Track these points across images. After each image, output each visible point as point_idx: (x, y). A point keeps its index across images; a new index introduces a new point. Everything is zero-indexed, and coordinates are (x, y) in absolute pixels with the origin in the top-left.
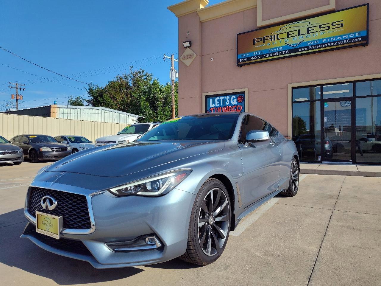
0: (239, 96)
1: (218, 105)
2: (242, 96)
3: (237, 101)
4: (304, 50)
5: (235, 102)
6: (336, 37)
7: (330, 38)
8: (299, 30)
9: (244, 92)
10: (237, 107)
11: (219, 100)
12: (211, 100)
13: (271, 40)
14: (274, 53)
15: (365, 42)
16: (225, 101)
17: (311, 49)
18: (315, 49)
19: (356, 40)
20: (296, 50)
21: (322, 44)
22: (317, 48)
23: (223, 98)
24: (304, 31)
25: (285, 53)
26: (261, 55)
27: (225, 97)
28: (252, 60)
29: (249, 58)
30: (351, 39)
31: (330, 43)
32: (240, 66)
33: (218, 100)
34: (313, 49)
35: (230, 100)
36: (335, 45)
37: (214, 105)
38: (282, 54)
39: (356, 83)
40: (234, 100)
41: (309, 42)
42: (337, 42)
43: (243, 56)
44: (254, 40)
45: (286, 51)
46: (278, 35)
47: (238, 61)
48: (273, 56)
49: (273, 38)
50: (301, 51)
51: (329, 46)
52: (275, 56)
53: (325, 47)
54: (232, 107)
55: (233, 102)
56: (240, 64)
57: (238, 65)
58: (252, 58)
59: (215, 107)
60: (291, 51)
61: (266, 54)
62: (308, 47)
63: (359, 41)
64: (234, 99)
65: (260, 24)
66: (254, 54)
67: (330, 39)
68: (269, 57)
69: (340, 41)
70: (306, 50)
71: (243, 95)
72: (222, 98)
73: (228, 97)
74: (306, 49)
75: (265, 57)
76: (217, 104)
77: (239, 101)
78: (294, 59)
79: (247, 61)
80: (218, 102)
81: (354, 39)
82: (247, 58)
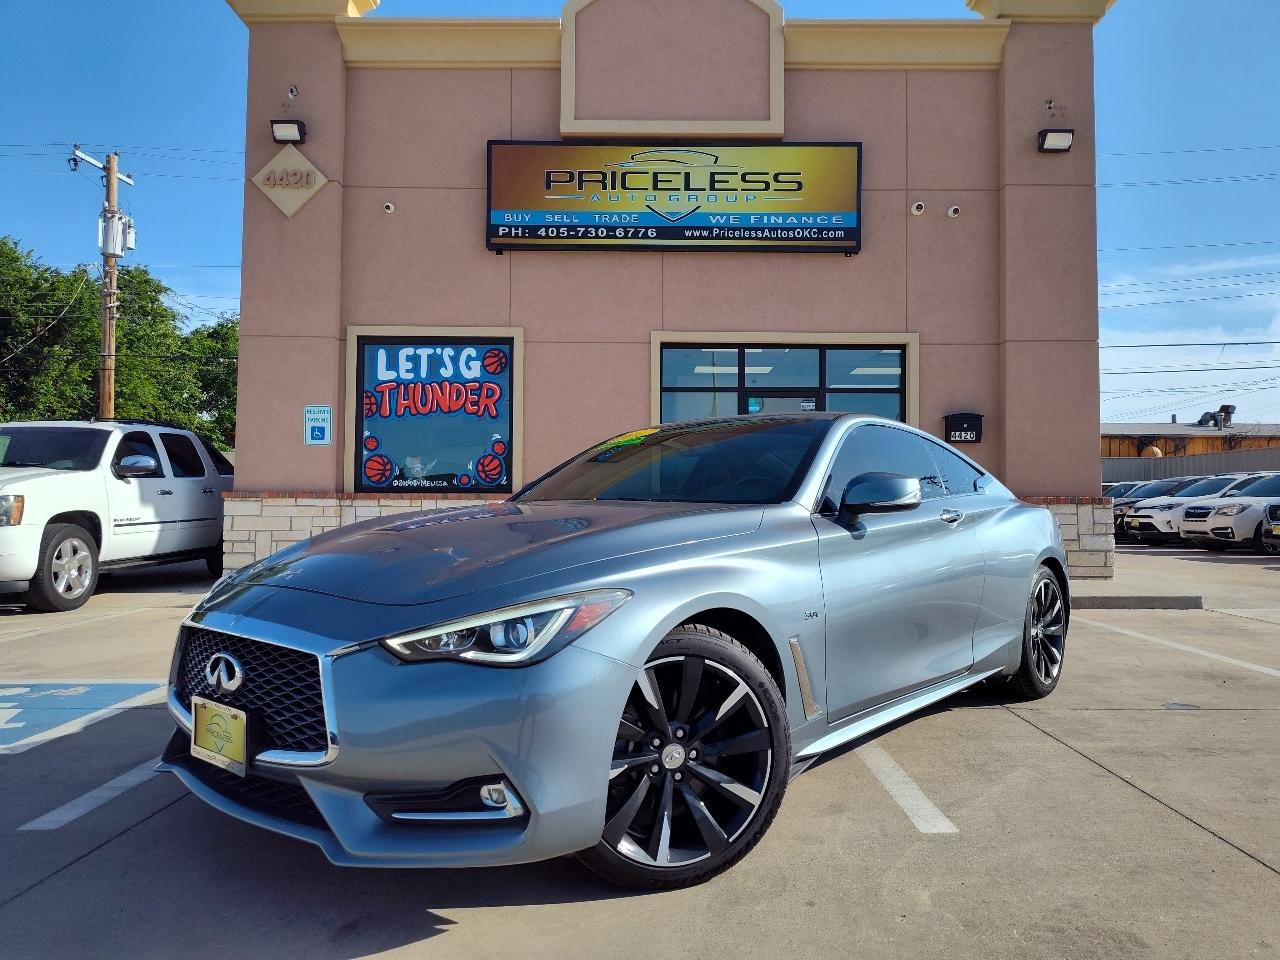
0: (489, 351)
1: (411, 376)
2: (500, 351)
3: (484, 367)
4: (701, 237)
5: (473, 371)
6: (786, 216)
7: (769, 215)
8: (687, 175)
9: (509, 341)
10: (481, 387)
11: (415, 360)
12: (382, 355)
13: (605, 188)
14: (611, 230)
15: (853, 243)
16: (435, 363)
17: (718, 237)
18: (728, 238)
19: (831, 234)
20: (676, 232)
21: (750, 229)
22: (734, 238)
23: (430, 351)
24: (700, 180)
25: (645, 236)
26: (571, 228)
27: (439, 351)
28: (540, 237)
29: (532, 231)
30: (820, 230)
31: (770, 230)
32: (499, 250)
33: (409, 358)
34: (724, 238)
35: (455, 360)
36: (782, 239)
37: (392, 375)
38: (635, 236)
39: (829, 352)
40: (472, 364)
41: (714, 215)
42: (788, 230)
43: (508, 218)
44: (549, 174)
45: (647, 228)
46: (624, 175)
47: (491, 230)
48: (608, 237)
49: (609, 181)
50: (692, 238)
51: (766, 238)
52: (615, 237)
53: (756, 238)
54: (463, 385)
55: (469, 368)
56: (497, 243)
57: (490, 246)
58: (542, 232)
59: (399, 382)
60: (663, 232)
61: (587, 227)
62: (710, 229)
63: (835, 239)
64: (469, 358)
65: (569, 126)
66: (549, 219)
67: (769, 220)
68: (597, 237)
69: (794, 229)
70: (705, 238)
71: (506, 348)
72: (424, 353)
73: (448, 352)
74: (705, 233)
75: (585, 236)
76: (408, 371)
77: (491, 369)
78: (670, 257)
79: (523, 236)
80: (410, 365)
81: (829, 230)
82: (524, 228)
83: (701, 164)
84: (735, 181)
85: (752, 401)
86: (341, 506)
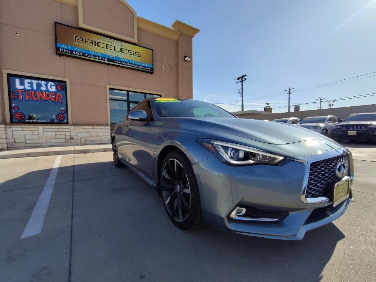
0: (58, 84)
1: (30, 88)
2: (62, 84)
3: (57, 88)
4: (118, 63)
5: (53, 89)
6: (138, 62)
7: (135, 61)
8: (115, 47)
9: (65, 82)
10: (56, 94)
11: (31, 84)
12: (17, 81)
13: (93, 44)
14: (95, 56)
15: (152, 71)
16: (39, 85)
17: (123, 64)
18: (125, 65)
19: (148, 69)
20: (113, 61)
21: (129, 63)
22: (126, 65)
23: (37, 81)
24: (118, 49)
25: (104, 60)
26: (83, 53)
27: (40, 82)
28: (74, 54)
29: (72, 52)
30: (145, 67)
31: (135, 65)
32: (60, 55)
33: (28, 83)
34: (124, 65)
35: (46, 85)
36: (137, 67)
37: (22, 87)
38: (102, 59)
39: (147, 95)
40: (52, 87)
41: (122, 58)
42: (139, 65)
43: (63, 46)
44: (75, 37)
45: (105, 58)
46: (98, 43)
47: (57, 49)
48: (94, 58)
49: (94, 43)
50: (116, 63)
51: (134, 67)
52: (96, 58)
53: (132, 66)
54: (50, 93)
55: (51, 88)
56: (59, 53)
57: (57, 54)
58: (74, 53)
59: (25, 90)
60: (109, 60)
61: (88, 54)
62: (121, 62)
63: (148, 70)
64: (51, 85)
65: (81, 25)
66: (76, 49)
67: (134, 62)
68: (91, 57)
69: (140, 66)
70: (119, 64)
71: (64, 84)
72: (35, 82)
73: (43, 83)
74: (120, 62)
75: (87, 56)
76: (28, 87)
77: (59, 89)
78: (110, 67)
79: (68, 53)
80: (29, 85)
81: (147, 67)
82: (68, 50)
83: (118, 45)
84: (127, 51)
85: (131, 104)
86: (5, 127)
